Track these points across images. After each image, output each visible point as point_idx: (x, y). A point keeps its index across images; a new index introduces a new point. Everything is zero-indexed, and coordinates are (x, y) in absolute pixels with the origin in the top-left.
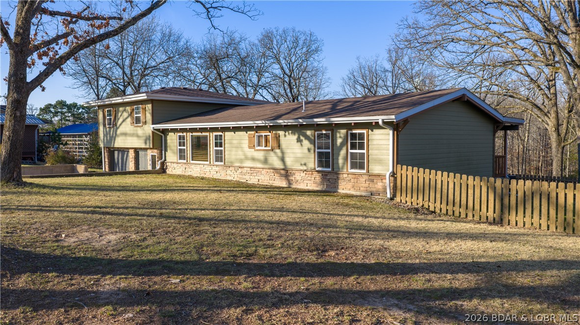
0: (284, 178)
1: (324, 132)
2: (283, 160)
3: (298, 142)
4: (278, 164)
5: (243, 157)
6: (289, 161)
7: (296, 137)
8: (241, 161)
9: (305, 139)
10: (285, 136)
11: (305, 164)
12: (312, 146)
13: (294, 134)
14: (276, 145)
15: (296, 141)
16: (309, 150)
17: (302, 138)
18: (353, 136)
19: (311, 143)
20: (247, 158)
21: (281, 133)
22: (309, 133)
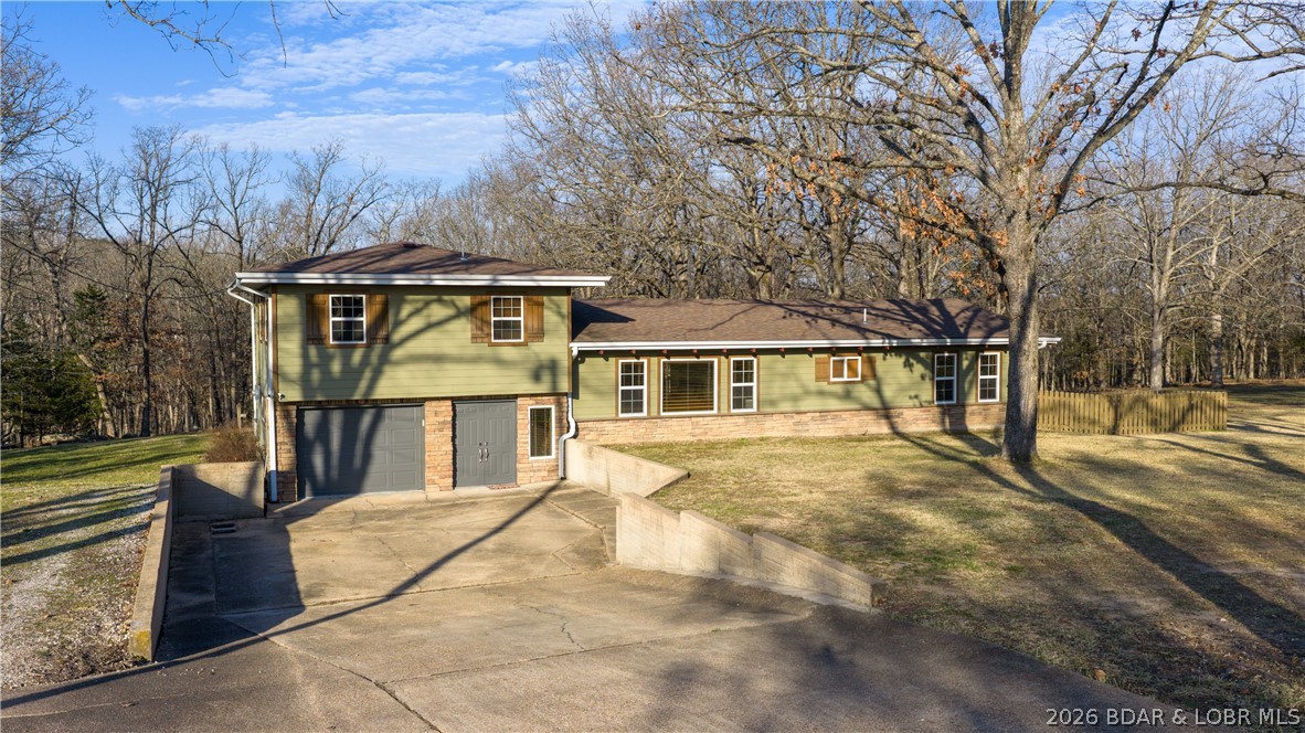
0: (883, 421)
1: (946, 355)
2: (878, 391)
3: (905, 366)
4: (874, 401)
5: (798, 391)
6: (888, 392)
7: (902, 360)
8: (795, 399)
9: (918, 362)
10: (884, 359)
11: (916, 397)
12: (928, 373)
13: (900, 356)
14: (868, 372)
15: (902, 365)
16: (923, 377)
17: (912, 361)
18: (985, 359)
19: (926, 368)
20: (807, 393)
21: (879, 356)
22: (922, 354)
